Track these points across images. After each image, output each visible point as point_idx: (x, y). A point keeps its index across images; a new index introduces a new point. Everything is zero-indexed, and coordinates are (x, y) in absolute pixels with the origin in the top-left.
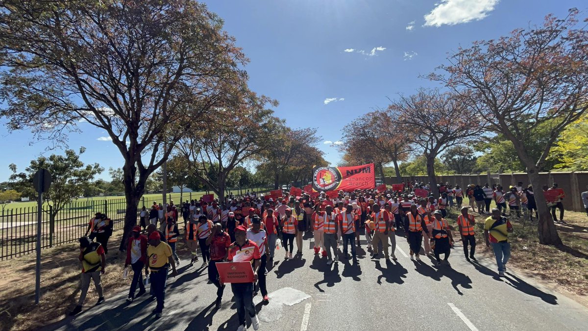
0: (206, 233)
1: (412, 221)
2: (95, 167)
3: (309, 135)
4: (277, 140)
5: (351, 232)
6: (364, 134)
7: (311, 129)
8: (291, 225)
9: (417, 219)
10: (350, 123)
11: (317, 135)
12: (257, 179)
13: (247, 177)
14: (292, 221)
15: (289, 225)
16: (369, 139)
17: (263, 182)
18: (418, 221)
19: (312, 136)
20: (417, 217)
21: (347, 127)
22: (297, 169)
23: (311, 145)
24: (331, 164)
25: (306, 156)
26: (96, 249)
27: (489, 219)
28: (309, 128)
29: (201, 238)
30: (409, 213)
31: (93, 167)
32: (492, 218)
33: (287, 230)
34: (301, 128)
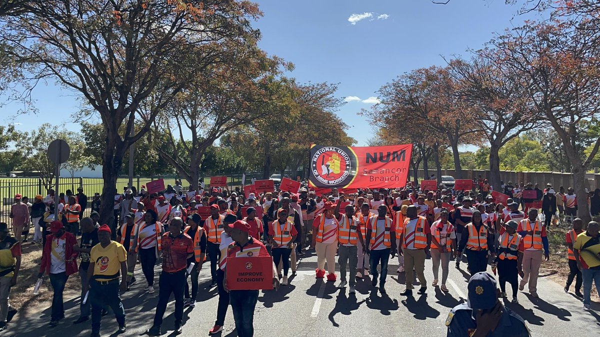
0: (153, 240)
1: (474, 235)
2: (9, 130)
3: (324, 95)
4: (280, 106)
5: (381, 247)
6: (412, 101)
7: (328, 84)
8: (287, 236)
9: (481, 231)
10: (391, 82)
11: (336, 95)
12: (228, 161)
13: (215, 156)
14: (288, 230)
15: (284, 236)
16: (418, 108)
17: (238, 166)
18: (483, 234)
19: (329, 96)
20: (481, 230)
21: (385, 87)
22: (300, 147)
23: (326, 110)
24: (356, 142)
25: (318, 129)
26: (10, 247)
27: (582, 235)
28: (324, 84)
29: (143, 248)
30: (470, 224)
31: (6, 129)
32: (587, 234)
33: (280, 243)
34: (312, 83)
